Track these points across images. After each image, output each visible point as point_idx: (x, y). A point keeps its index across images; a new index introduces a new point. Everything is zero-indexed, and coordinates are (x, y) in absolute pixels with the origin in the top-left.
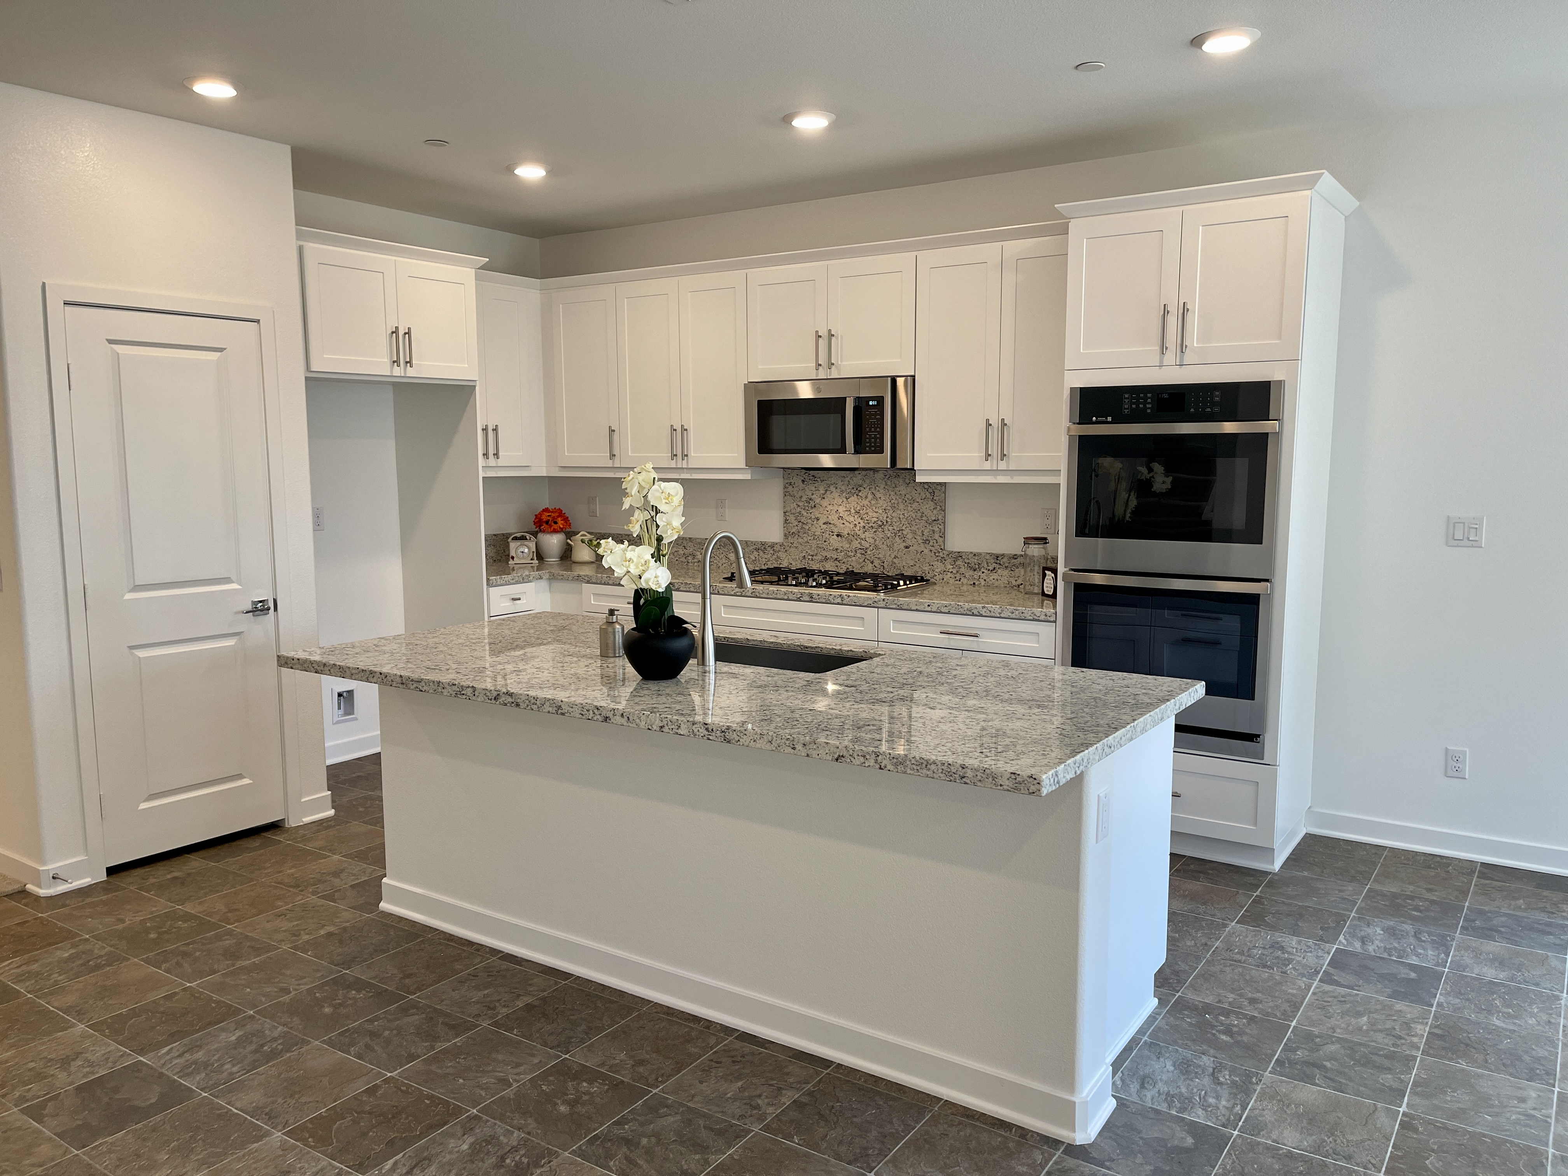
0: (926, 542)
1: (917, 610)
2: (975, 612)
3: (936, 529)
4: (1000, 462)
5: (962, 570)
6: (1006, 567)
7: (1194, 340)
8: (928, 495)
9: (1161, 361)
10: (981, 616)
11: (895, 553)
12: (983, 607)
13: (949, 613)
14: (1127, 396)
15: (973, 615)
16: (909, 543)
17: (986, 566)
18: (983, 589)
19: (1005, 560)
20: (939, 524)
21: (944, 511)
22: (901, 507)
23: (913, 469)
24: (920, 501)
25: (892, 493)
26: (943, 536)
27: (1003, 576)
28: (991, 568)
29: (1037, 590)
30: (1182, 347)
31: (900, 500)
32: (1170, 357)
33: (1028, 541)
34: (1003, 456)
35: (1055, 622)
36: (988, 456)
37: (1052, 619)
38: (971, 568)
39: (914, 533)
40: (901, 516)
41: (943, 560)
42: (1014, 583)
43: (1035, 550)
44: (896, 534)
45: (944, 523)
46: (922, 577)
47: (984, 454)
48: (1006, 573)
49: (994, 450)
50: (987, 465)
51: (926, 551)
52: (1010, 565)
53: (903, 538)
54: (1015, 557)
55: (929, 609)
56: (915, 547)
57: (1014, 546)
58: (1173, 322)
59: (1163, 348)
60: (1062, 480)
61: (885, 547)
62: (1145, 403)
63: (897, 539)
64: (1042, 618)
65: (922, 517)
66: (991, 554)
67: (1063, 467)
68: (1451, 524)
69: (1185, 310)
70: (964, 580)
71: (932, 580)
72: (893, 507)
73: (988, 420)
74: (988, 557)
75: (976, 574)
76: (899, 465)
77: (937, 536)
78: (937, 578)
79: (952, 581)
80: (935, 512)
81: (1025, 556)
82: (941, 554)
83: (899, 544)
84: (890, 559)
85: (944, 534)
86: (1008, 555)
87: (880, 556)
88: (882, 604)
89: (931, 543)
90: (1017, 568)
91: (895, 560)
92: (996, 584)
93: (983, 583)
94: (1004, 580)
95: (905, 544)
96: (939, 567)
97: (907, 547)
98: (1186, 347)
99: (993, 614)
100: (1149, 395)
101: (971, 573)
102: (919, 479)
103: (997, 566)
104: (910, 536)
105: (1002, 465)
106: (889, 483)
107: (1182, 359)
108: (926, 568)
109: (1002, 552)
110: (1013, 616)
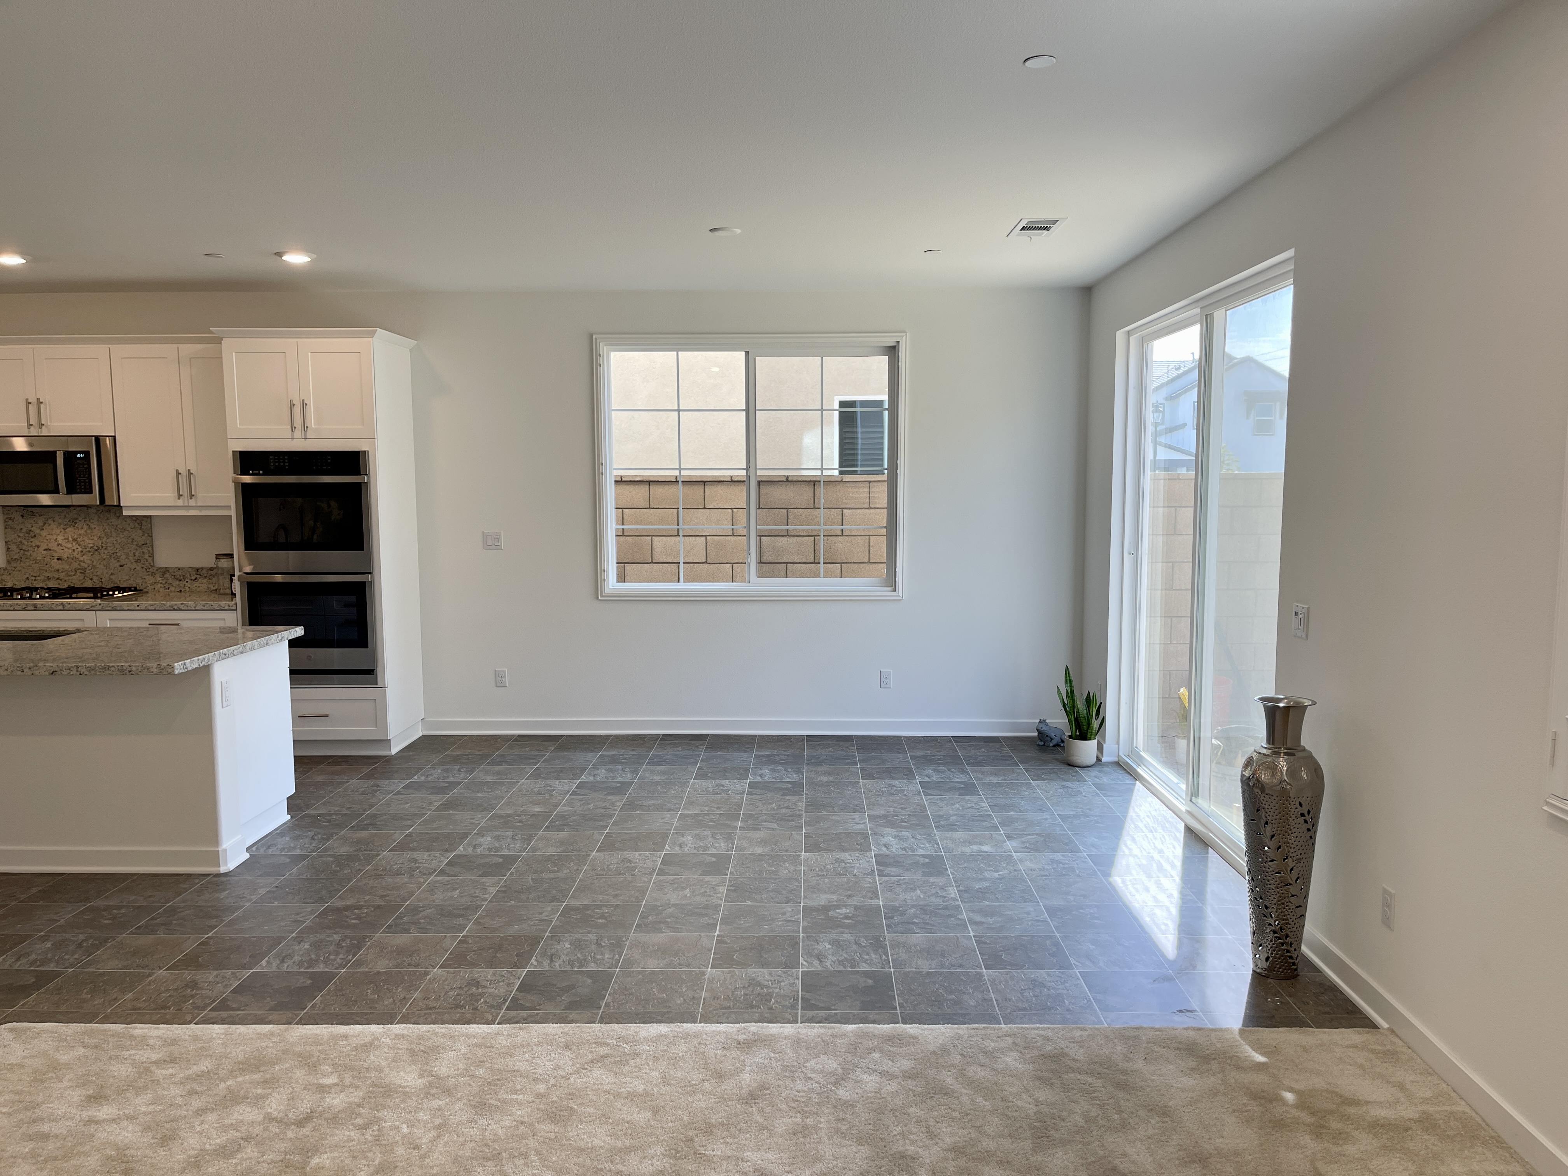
0: (138, 561)
1: (128, 610)
2: (176, 607)
3: (145, 550)
4: (190, 501)
5: (170, 581)
6: (206, 577)
7: (312, 423)
8: (137, 525)
9: (293, 435)
10: (181, 610)
11: (112, 571)
12: (182, 604)
13: (155, 610)
14: (271, 457)
15: (174, 610)
16: (123, 562)
17: (189, 576)
18: (188, 594)
19: (204, 571)
20: (149, 546)
21: (152, 536)
22: (114, 534)
23: (119, 506)
24: (130, 530)
25: (105, 524)
26: (152, 556)
27: (203, 584)
28: (193, 578)
29: (228, 591)
30: (305, 428)
31: (113, 530)
32: (298, 433)
33: (218, 556)
34: (192, 496)
35: (236, 610)
36: (180, 496)
37: (234, 608)
38: (177, 579)
39: (127, 554)
40: (115, 542)
41: (153, 574)
42: (213, 588)
43: (224, 563)
44: (111, 556)
45: (152, 546)
46: (135, 588)
47: (176, 494)
48: (205, 581)
49: (184, 491)
50: (180, 503)
51: (138, 568)
52: (208, 575)
53: (118, 559)
54: (211, 569)
55: (138, 608)
56: (129, 565)
57: (209, 562)
58: (297, 411)
59: (293, 428)
60: (233, 512)
61: (102, 566)
62: (284, 462)
63: (112, 560)
64: (227, 608)
65: (132, 542)
66: (192, 568)
67: (233, 504)
68: (485, 536)
69: (304, 405)
70: (172, 589)
71: (145, 590)
72: (106, 535)
73: (177, 471)
74: (190, 570)
75: (182, 584)
76: (108, 502)
77: (146, 556)
78: (150, 588)
79: (162, 590)
80: (143, 538)
81: (217, 568)
82: (151, 570)
83: (114, 564)
84: (107, 576)
85: (153, 554)
86: (205, 568)
87: (98, 573)
88: (100, 607)
89: (142, 562)
90: (214, 577)
91: (111, 577)
92: (198, 589)
93: (188, 589)
94: (205, 586)
95: (119, 564)
96: (150, 580)
97: (121, 566)
98: (307, 427)
99: (190, 608)
100: (286, 457)
101: (177, 583)
102: (125, 513)
103: (198, 576)
104: (123, 557)
105: (192, 503)
106: (102, 516)
107: (305, 435)
108: (139, 581)
109: (201, 566)
110: (204, 608)
